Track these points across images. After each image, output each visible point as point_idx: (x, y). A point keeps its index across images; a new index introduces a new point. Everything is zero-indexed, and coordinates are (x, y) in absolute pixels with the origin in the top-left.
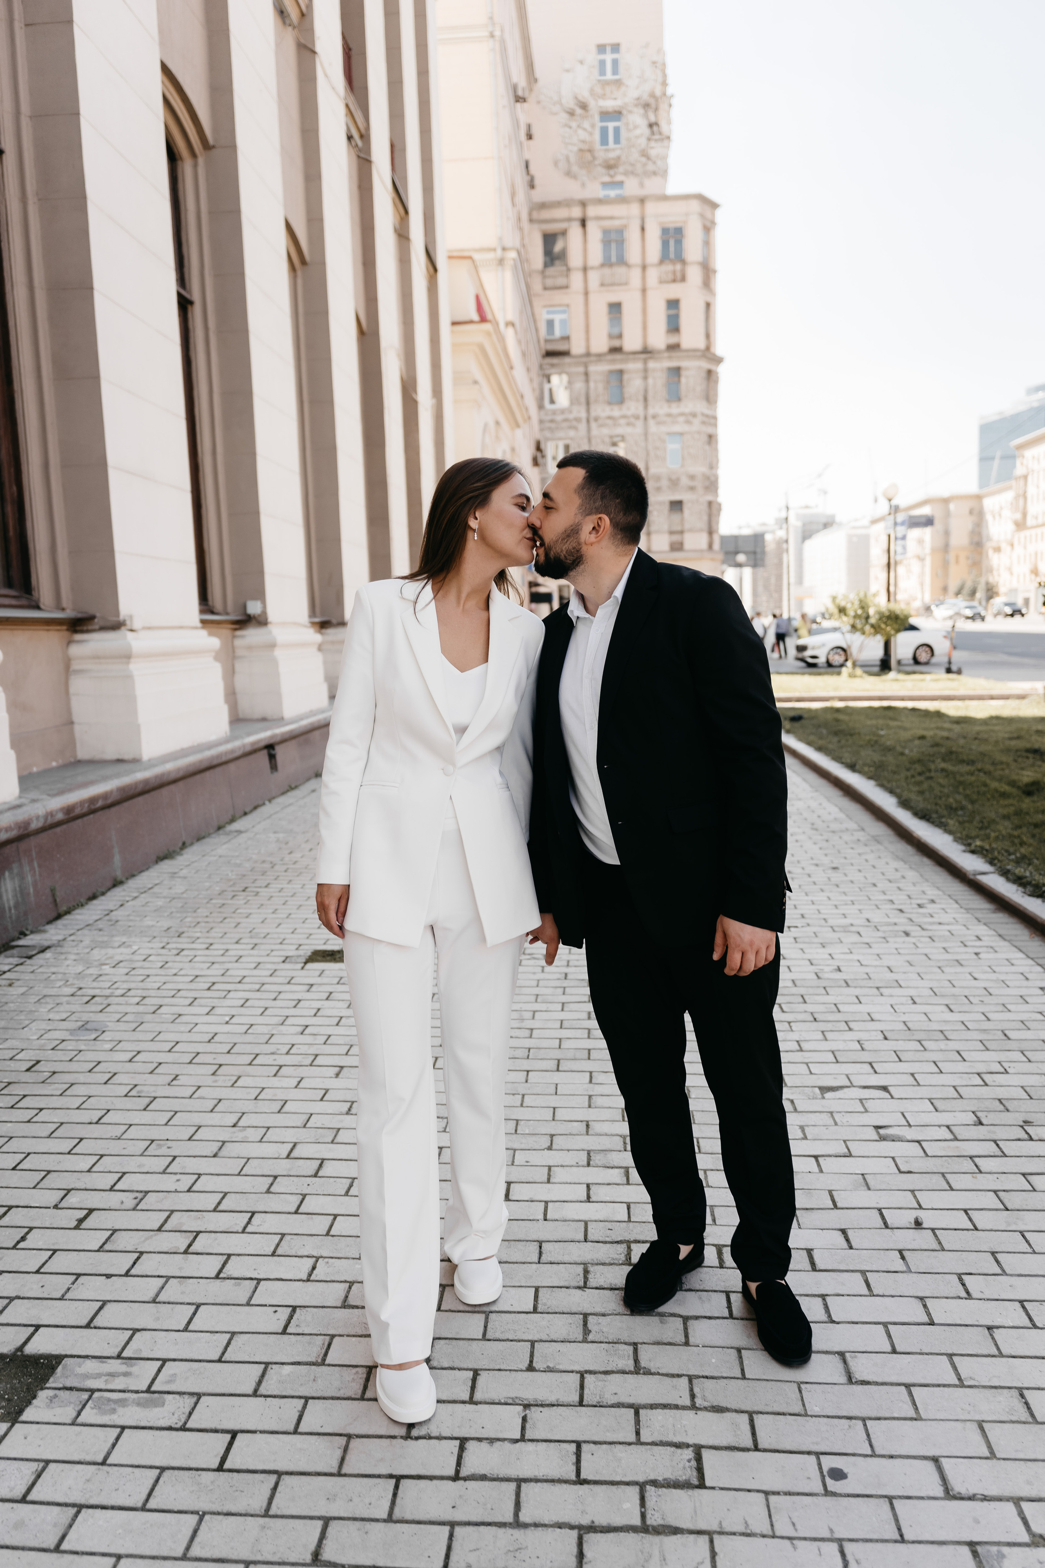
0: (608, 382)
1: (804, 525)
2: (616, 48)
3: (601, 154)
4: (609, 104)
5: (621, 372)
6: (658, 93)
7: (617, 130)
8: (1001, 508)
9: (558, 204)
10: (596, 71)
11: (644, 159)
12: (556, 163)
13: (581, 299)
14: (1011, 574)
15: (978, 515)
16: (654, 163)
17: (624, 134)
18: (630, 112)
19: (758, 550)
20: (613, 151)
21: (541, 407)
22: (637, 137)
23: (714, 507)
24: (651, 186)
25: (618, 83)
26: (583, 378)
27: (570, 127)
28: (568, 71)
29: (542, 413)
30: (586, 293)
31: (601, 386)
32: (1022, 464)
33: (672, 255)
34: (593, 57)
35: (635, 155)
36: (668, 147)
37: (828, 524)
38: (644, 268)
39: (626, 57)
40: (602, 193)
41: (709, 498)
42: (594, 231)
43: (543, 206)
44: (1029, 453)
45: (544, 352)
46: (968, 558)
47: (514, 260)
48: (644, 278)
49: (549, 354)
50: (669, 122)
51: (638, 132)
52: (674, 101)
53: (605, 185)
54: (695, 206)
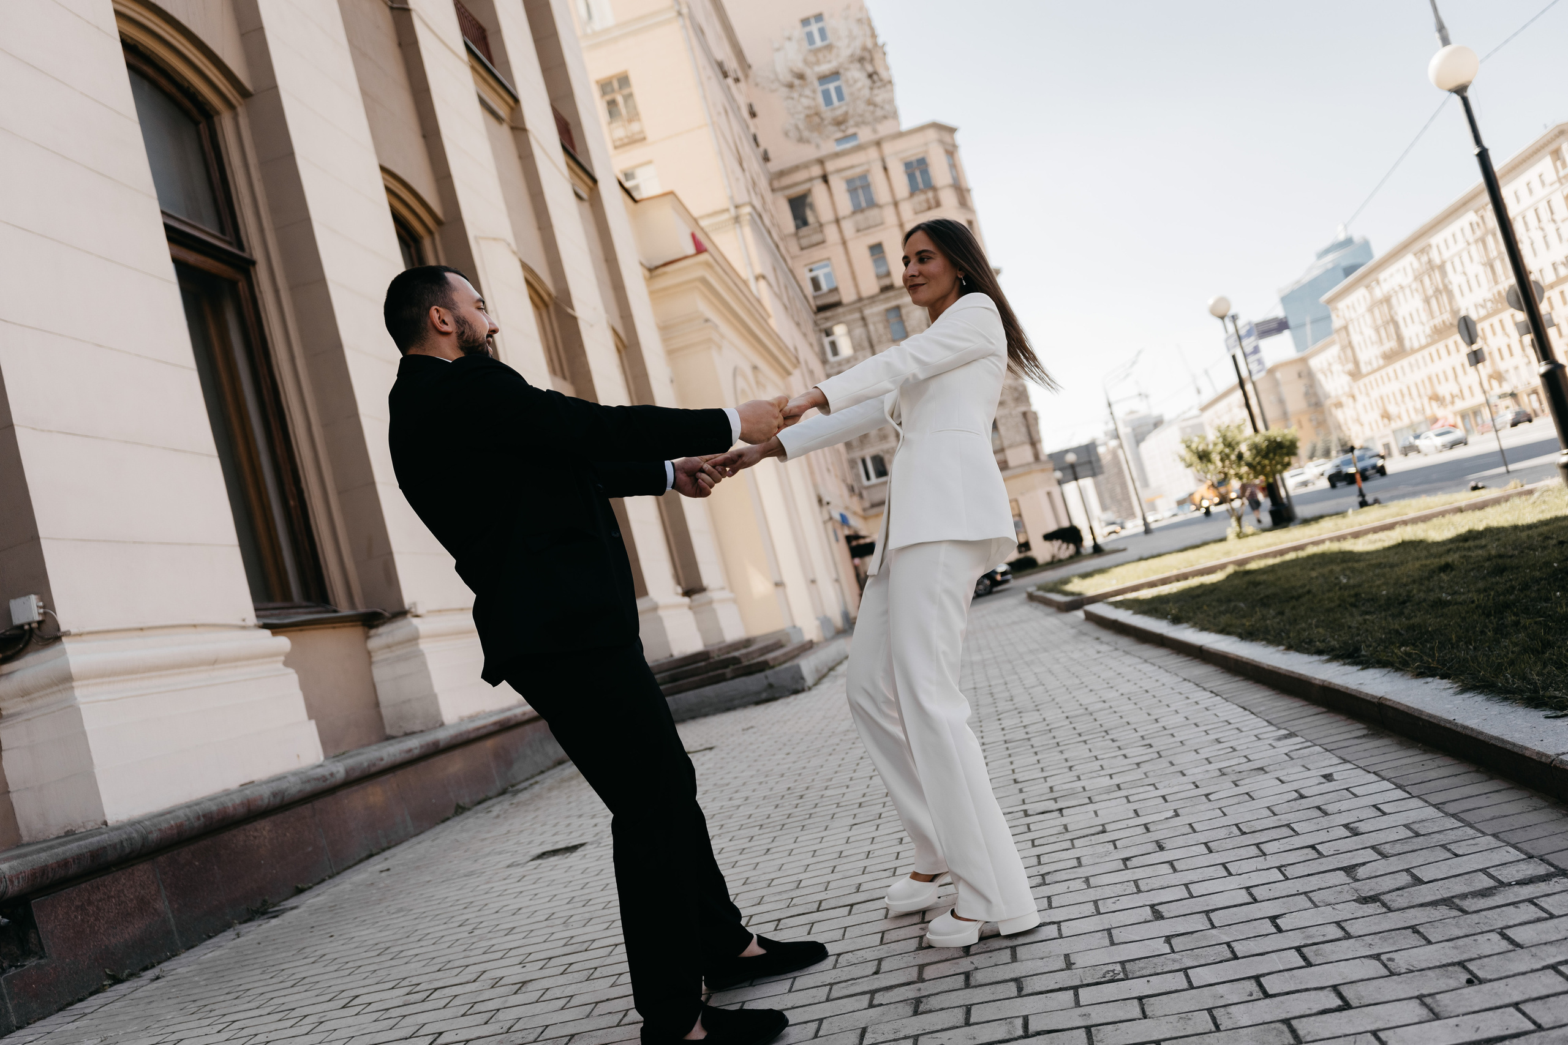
0: (887, 321)
1: (1134, 429)
2: (819, 17)
3: (828, 114)
4: (825, 68)
5: (898, 308)
6: (869, 45)
7: (838, 90)
8: (1330, 364)
9: (796, 168)
10: (805, 44)
11: (871, 108)
12: (786, 134)
13: (840, 249)
14: (1362, 425)
15: (1308, 377)
16: (882, 108)
17: (846, 91)
18: (847, 69)
19: (1093, 459)
20: (839, 108)
21: (824, 361)
22: (859, 90)
23: (1030, 417)
24: (885, 129)
25: (829, 47)
26: (860, 323)
27: (792, 98)
28: (778, 50)
29: (828, 367)
30: (844, 243)
31: (880, 327)
32: (1338, 316)
33: (921, 186)
34: (799, 32)
35: (861, 107)
36: (892, 91)
37: (1158, 423)
38: (896, 204)
39: (831, 23)
40: (838, 148)
41: (1023, 409)
42: (838, 184)
43: (782, 174)
44: (1342, 305)
45: (815, 308)
46: (1311, 420)
47: (750, 214)
48: (898, 214)
49: (821, 309)
50: (887, 68)
51: (859, 85)
52: (887, 49)
53: (838, 141)
54: (932, 134)
